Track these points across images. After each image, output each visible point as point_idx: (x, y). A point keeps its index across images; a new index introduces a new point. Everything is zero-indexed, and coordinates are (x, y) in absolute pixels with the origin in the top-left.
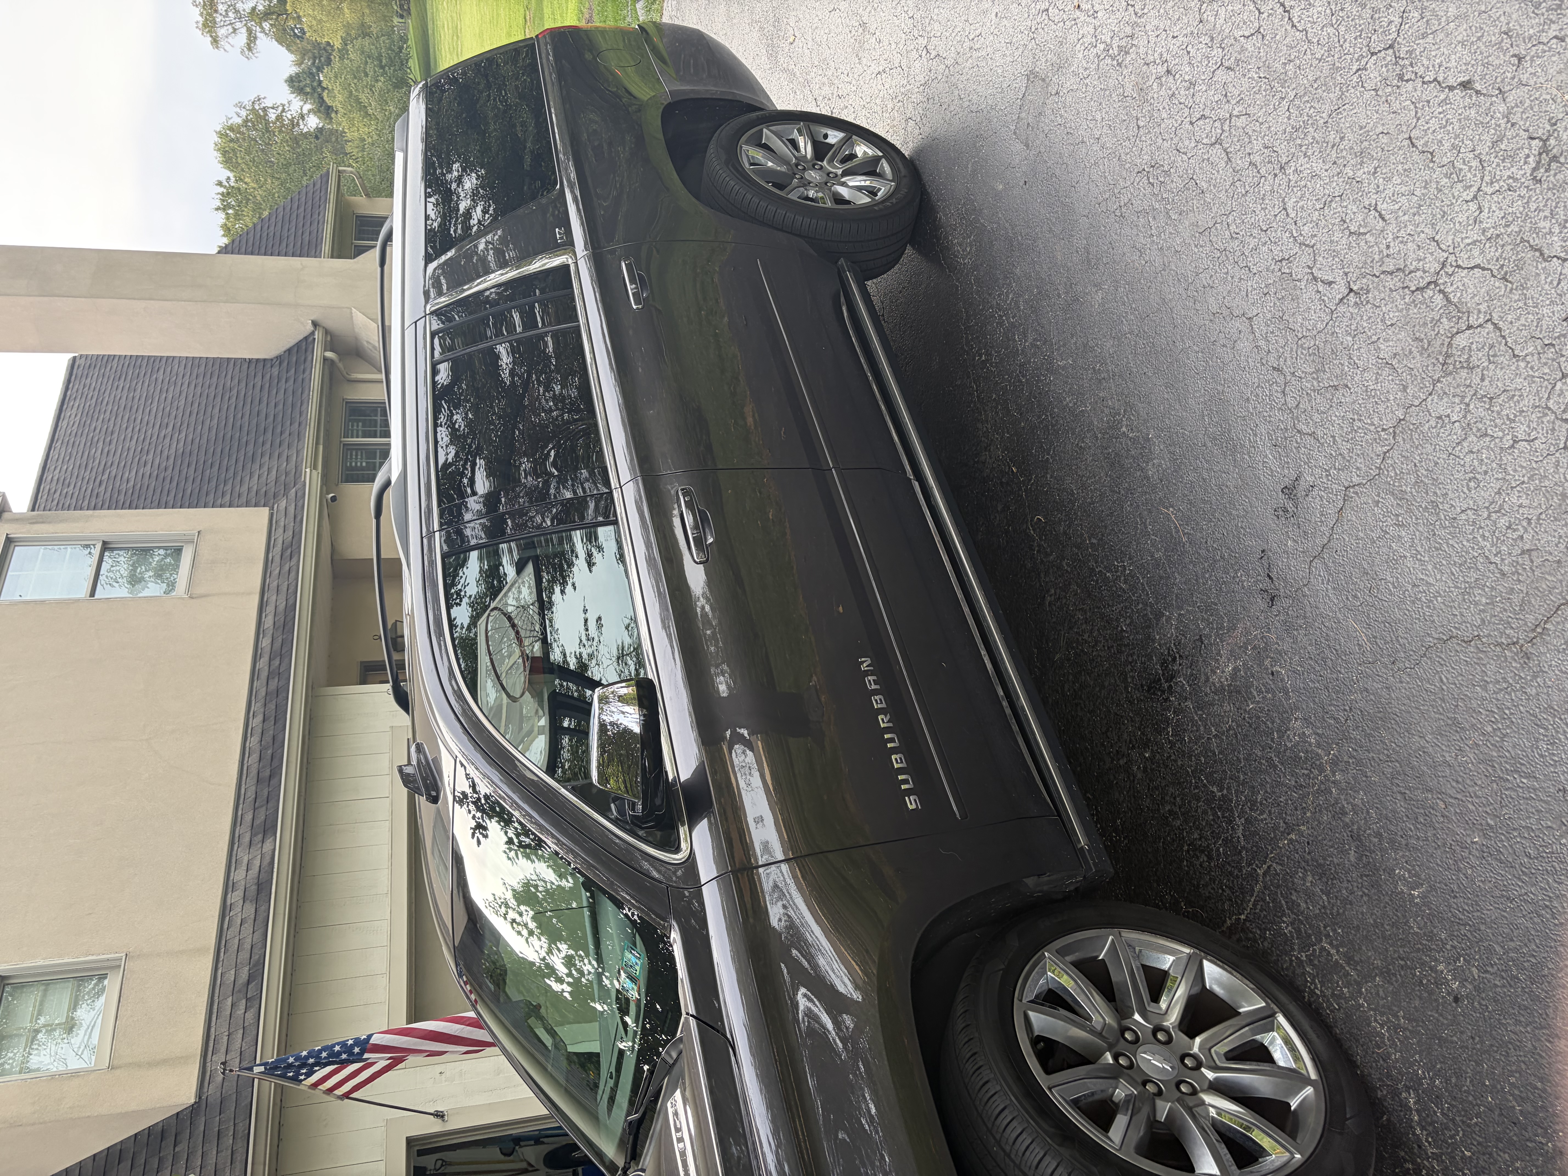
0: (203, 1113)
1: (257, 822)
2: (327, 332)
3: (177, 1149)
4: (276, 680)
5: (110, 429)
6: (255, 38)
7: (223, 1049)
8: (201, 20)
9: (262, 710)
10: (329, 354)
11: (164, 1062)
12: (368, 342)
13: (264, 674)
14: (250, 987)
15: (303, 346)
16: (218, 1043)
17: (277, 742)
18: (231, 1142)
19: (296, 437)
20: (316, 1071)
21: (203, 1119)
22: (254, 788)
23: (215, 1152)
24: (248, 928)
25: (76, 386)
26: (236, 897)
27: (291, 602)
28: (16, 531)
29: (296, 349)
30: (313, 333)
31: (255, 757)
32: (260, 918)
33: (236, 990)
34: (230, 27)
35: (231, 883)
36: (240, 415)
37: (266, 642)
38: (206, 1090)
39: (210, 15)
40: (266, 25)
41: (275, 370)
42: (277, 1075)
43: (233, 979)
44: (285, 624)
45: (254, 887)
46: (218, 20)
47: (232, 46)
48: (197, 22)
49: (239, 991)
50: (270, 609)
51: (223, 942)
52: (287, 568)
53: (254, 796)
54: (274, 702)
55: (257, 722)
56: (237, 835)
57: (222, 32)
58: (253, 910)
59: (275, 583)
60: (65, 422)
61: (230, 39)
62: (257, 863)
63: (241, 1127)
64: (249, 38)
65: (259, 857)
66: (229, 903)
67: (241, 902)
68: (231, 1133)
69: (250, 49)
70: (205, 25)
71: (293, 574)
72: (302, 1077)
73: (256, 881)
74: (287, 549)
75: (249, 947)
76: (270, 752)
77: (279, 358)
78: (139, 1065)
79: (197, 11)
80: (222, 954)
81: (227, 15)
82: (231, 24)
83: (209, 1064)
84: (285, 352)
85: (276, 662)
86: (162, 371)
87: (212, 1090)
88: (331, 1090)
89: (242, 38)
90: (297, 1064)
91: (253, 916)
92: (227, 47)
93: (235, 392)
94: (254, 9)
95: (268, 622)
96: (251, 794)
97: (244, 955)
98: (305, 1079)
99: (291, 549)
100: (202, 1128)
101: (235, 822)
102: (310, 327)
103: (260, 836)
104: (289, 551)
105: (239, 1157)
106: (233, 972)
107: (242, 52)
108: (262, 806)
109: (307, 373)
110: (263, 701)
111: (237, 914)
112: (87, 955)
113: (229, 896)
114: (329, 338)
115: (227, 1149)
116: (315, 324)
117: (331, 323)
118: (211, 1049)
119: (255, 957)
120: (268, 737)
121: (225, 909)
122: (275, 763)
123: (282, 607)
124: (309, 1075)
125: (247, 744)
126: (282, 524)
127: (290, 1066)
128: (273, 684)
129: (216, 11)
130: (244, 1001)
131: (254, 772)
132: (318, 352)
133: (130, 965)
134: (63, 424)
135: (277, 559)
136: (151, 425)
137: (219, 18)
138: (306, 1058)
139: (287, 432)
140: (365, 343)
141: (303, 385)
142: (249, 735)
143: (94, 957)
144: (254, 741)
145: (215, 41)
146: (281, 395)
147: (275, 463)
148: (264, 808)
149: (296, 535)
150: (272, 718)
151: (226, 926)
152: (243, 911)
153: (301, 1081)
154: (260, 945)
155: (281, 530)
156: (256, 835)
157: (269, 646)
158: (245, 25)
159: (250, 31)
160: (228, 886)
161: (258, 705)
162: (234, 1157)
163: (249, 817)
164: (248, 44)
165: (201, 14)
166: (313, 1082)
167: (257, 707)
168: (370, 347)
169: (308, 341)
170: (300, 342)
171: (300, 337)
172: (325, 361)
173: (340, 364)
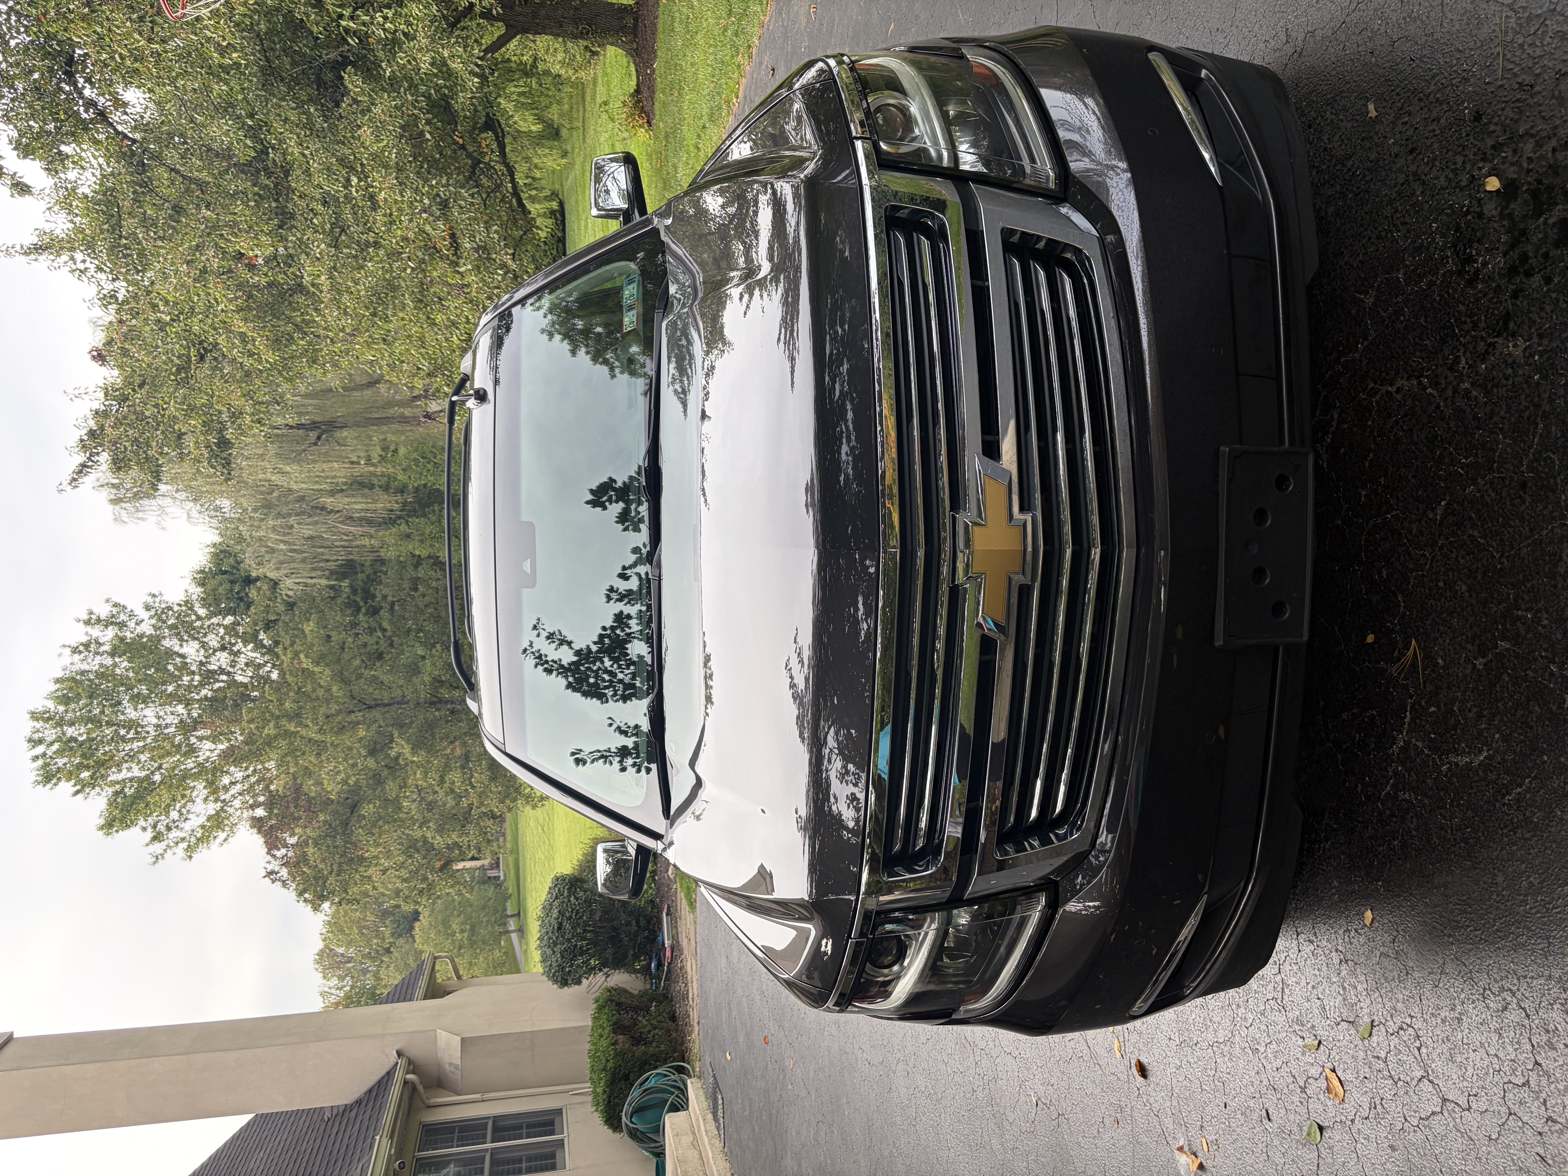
2: (410, 1062)
10: (410, 1077)
12: (450, 1064)
15: (383, 1082)
29: (376, 1086)
30: (396, 1063)
77: (358, 1102)
84: (365, 1094)
93: (309, 1150)
102: (393, 1058)
109: (385, 1097)
114: (411, 1066)
116: (399, 1054)
117: (414, 1052)
132: (399, 1075)
140: (447, 1067)
168: (452, 1069)
169: (390, 1074)
170: (383, 1078)
171: (383, 1072)
172: (406, 1082)
173: (420, 1088)
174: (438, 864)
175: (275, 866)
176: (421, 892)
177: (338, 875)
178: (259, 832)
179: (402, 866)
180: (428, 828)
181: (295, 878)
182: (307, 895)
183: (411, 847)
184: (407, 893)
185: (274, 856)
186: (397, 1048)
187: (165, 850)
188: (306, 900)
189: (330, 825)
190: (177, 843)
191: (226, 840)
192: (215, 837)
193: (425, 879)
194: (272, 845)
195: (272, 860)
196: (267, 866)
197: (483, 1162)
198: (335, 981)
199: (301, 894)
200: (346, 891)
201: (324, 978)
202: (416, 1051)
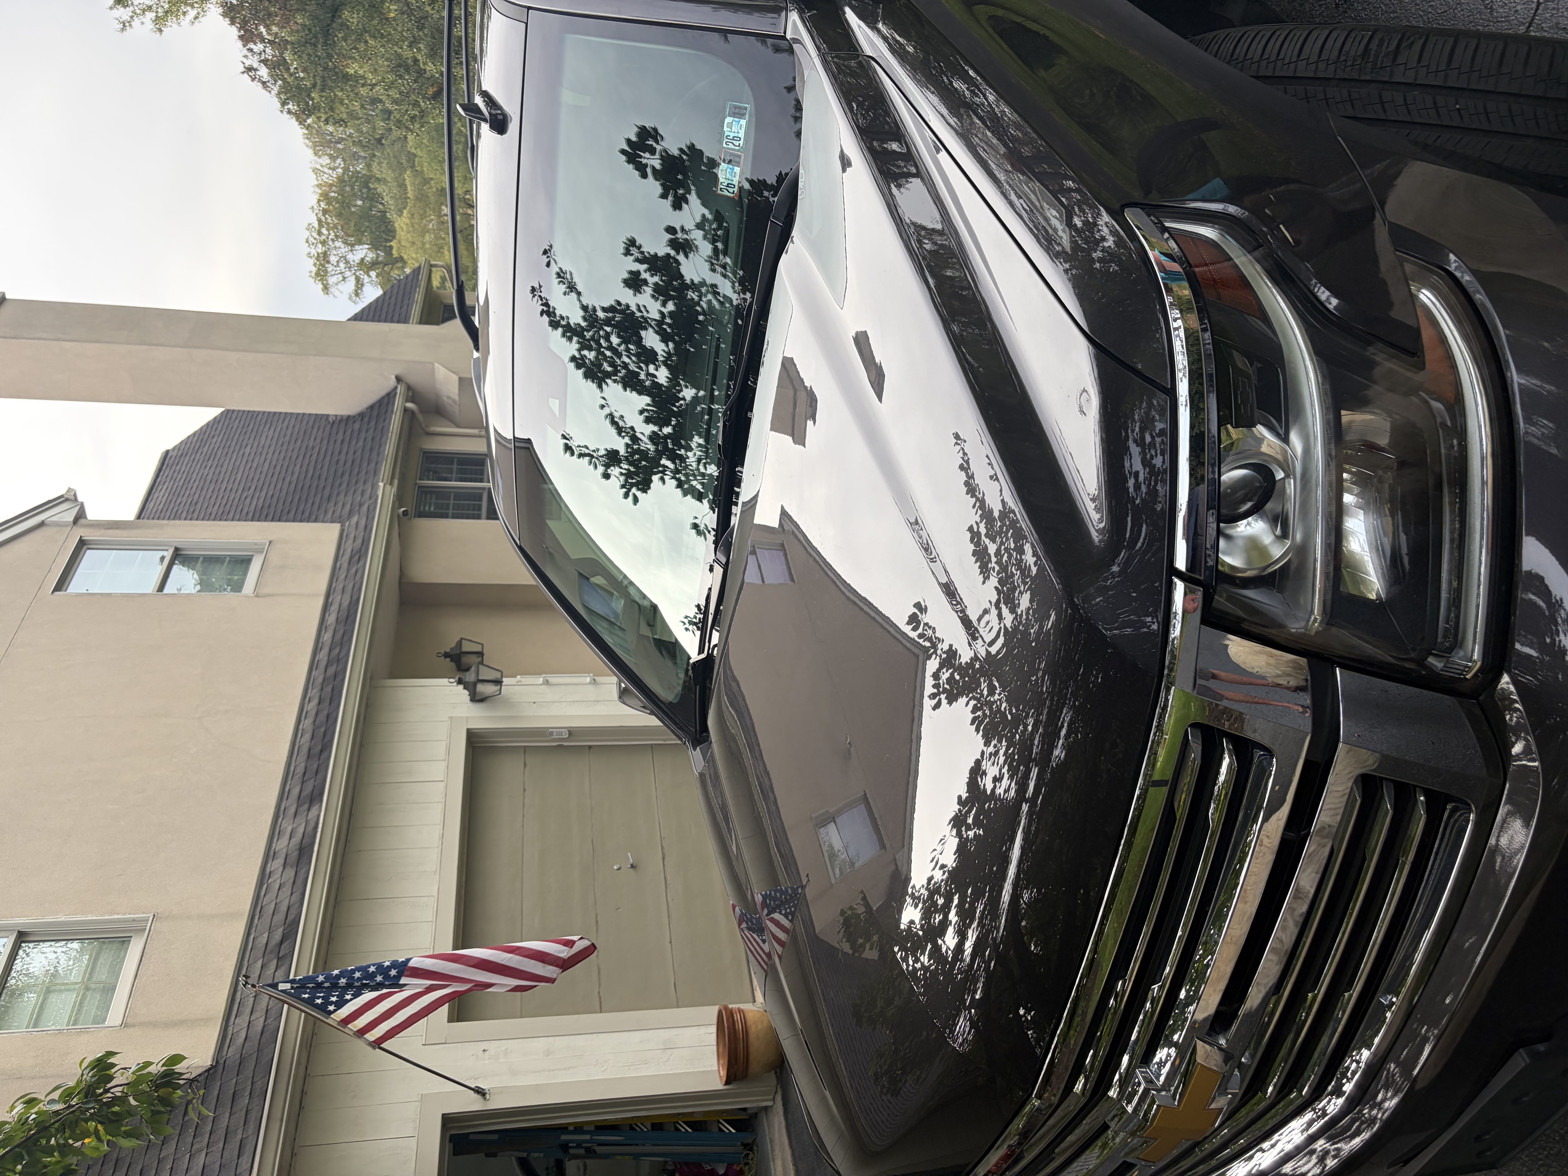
0: (219, 1077)
1: (305, 793)
2: (409, 388)
3: (186, 1119)
4: (335, 666)
5: (195, 501)
6: (362, 285)
7: (248, 1010)
8: (314, 269)
9: (318, 695)
10: (410, 405)
11: (182, 1023)
12: (448, 397)
13: (323, 664)
14: (283, 946)
15: (384, 404)
16: (243, 1006)
17: (331, 719)
18: (247, 1101)
19: (372, 473)
20: (348, 1001)
21: (218, 1084)
22: (303, 765)
23: (227, 1115)
24: (287, 890)
25: (166, 472)
26: (276, 865)
27: (355, 597)
28: (89, 535)
29: (377, 405)
30: (396, 388)
31: (308, 736)
32: (299, 881)
33: (267, 951)
34: (340, 276)
35: (272, 853)
36: (319, 467)
37: (327, 637)
38: (225, 1053)
39: (323, 266)
40: (373, 274)
41: (357, 426)
42: (303, 1000)
43: (265, 942)
44: (347, 619)
45: (296, 853)
46: (329, 270)
47: (341, 292)
48: (310, 272)
49: (271, 952)
50: (334, 608)
51: (259, 909)
52: (353, 570)
53: (303, 771)
54: (331, 686)
55: (312, 706)
56: (282, 808)
57: (332, 280)
58: (293, 874)
59: (341, 586)
60: (152, 503)
61: (340, 286)
62: (301, 830)
63: (258, 1085)
64: (356, 286)
65: (303, 825)
66: (268, 871)
67: (281, 869)
68: (248, 1093)
69: (357, 295)
70: (317, 274)
71: (359, 575)
72: (331, 1008)
73: (298, 847)
74: (355, 555)
75: (285, 909)
76: (323, 729)
77: (361, 415)
78: (154, 1025)
79: (312, 261)
80: (256, 920)
81: (338, 266)
82: (341, 273)
83: (230, 1028)
84: (367, 409)
85: (337, 650)
86: (249, 447)
87: (232, 1053)
88: (362, 1032)
89: (351, 284)
90: (327, 985)
91: (292, 880)
92: (337, 293)
93: (316, 450)
94: (362, 260)
95: (331, 619)
96: (300, 769)
97: (280, 917)
98: (335, 1011)
99: (359, 555)
100: (216, 1093)
101: (283, 795)
102: (393, 382)
103: (306, 806)
104: (357, 557)
105: (253, 1116)
106: (266, 935)
107: (350, 298)
108: (310, 779)
109: (387, 421)
110: (319, 687)
111: (275, 881)
112: (112, 914)
113: (269, 865)
114: (410, 394)
115: (241, 1110)
116: (398, 379)
117: (413, 378)
118: (234, 1013)
119: (290, 918)
120: (322, 717)
121: (264, 877)
122: (328, 738)
123: (345, 604)
124: (340, 1004)
125: (301, 727)
126: (352, 536)
127: (319, 986)
128: (331, 670)
129: (328, 262)
130: (275, 961)
131: (305, 750)
132: (398, 402)
133: (157, 925)
134: (151, 505)
135: (345, 565)
136: (234, 491)
137: (330, 268)
138: (338, 977)
139: (364, 472)
140: (445, 399)
141: (383, 432)
142: (303, 718)
143: (120, 916)
144: (307, 723)
145: (326, 288)
146: (361, 443)
147: (349, 498)
148: (312, 780)
149: (365, 542)
150: (328, 701)
151: (263, 893)
152: (280, 875)
153: (331, 1013)
154: (297, 905)
155: (350, 541)
156: (302, 805)
157: (330, 639)
158: (354, 274)
159: (358, 279)
160: (269, 855)
161: (315, 691)
162: (249, 1117)
163: (296, 791)
164: (356, 291)
165: (315, 265)
166: (344, 1016)
167: (314, 693)
168: (450, 402)
169: (390, 396)
170: (383, 398)
171: (383, 393)
172: (406, 410)
173: (420, 416)
174: (431, 91)
175: (254, 62)
176: (413, 118)
177: (322, 90)
178: (233, 23)
179: (391, 86)
180: (419, 49)
181: (276, 81)
182: (290, 106)
183: (401, 66)
184: (398, 116)
185: (250, 50)
186: (397, 373)
187: (132, 17)
188: (289, 112)
189: (309, 30)
190: (144, 11)
191: (196, 18)
192: (184, 13)
193: (416, 104)
194: (247, 37)
195: (249, 54)
196: (245, 60)
197: (480, 499)
198: (326, 160)
199: (284, 104)
200: (332, 109)
201: (316, 154)
202: (414, 378)
